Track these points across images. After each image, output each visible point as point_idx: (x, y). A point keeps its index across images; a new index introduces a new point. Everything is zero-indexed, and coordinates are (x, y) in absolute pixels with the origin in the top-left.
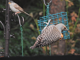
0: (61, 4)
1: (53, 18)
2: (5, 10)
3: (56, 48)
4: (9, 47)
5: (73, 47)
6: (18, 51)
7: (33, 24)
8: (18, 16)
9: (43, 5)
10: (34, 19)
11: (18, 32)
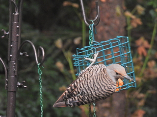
0: (118, 22)
1: (103, 50)
2: (7, 33)
3: (107, 108)
4: (15, 107)
5: (140, 106)
6: (33, 113)
7: (62, 62)
8: (34, 46)
9: (81, 23)
10: (64, 51)
11: (33, 77)
